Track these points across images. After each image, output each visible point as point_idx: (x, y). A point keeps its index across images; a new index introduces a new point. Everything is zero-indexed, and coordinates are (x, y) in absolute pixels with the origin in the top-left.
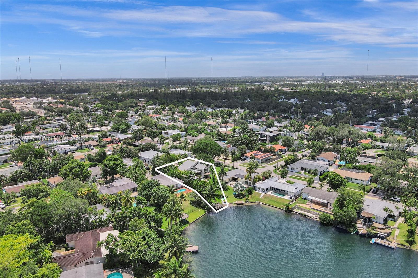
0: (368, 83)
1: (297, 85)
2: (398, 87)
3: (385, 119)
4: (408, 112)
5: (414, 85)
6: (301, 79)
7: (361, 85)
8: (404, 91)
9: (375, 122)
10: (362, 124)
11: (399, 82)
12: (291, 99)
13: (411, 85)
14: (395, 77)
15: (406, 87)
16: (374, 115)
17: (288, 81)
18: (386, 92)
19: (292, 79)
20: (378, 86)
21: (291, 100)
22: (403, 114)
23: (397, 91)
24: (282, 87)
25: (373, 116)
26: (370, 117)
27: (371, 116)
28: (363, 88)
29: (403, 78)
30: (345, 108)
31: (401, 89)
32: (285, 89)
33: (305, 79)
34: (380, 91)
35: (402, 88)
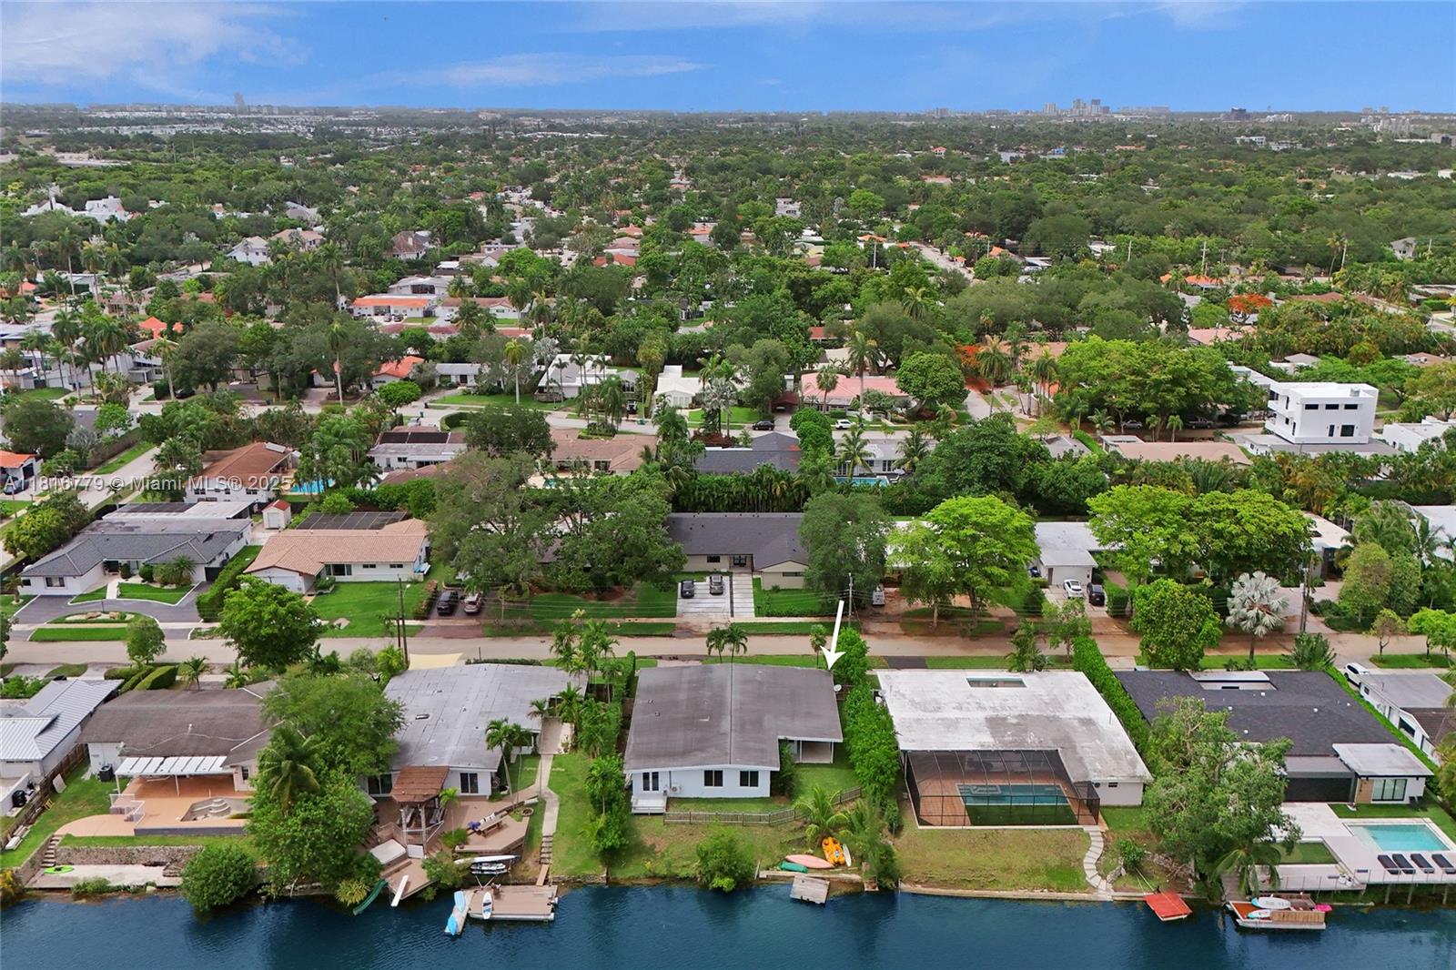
0: (396, 133)
1: (126, 139)
2: (487, 146)
3: (462, 264)
4: (526, 235)
5: (530, 140)
6: (147, 114)
7: (375, 140)
8: (506, 161)
9: (426, 281)
10: (385, 292)
11: (489, 130)
12: (88, 202)
13: (524, 140)
14: (476, 114)
15: (510, 147)
16: (424, 253)
17: (92, 122)
18: (455, 166)
19: (107, 116)
20: (429, 143)
21: (89, 204)
22: (511, 241)
23: (488, 160)
24: (59, 150)
25: (421, 255)
26: (409, 262)
27: (413, 256)
28: (381, 152)
29: (498, 116)
30: (320, 229)
31: (498, 152)
32: (68, 159)
33: (164, 114)
34: (434, 163)
35: (501, 148)
